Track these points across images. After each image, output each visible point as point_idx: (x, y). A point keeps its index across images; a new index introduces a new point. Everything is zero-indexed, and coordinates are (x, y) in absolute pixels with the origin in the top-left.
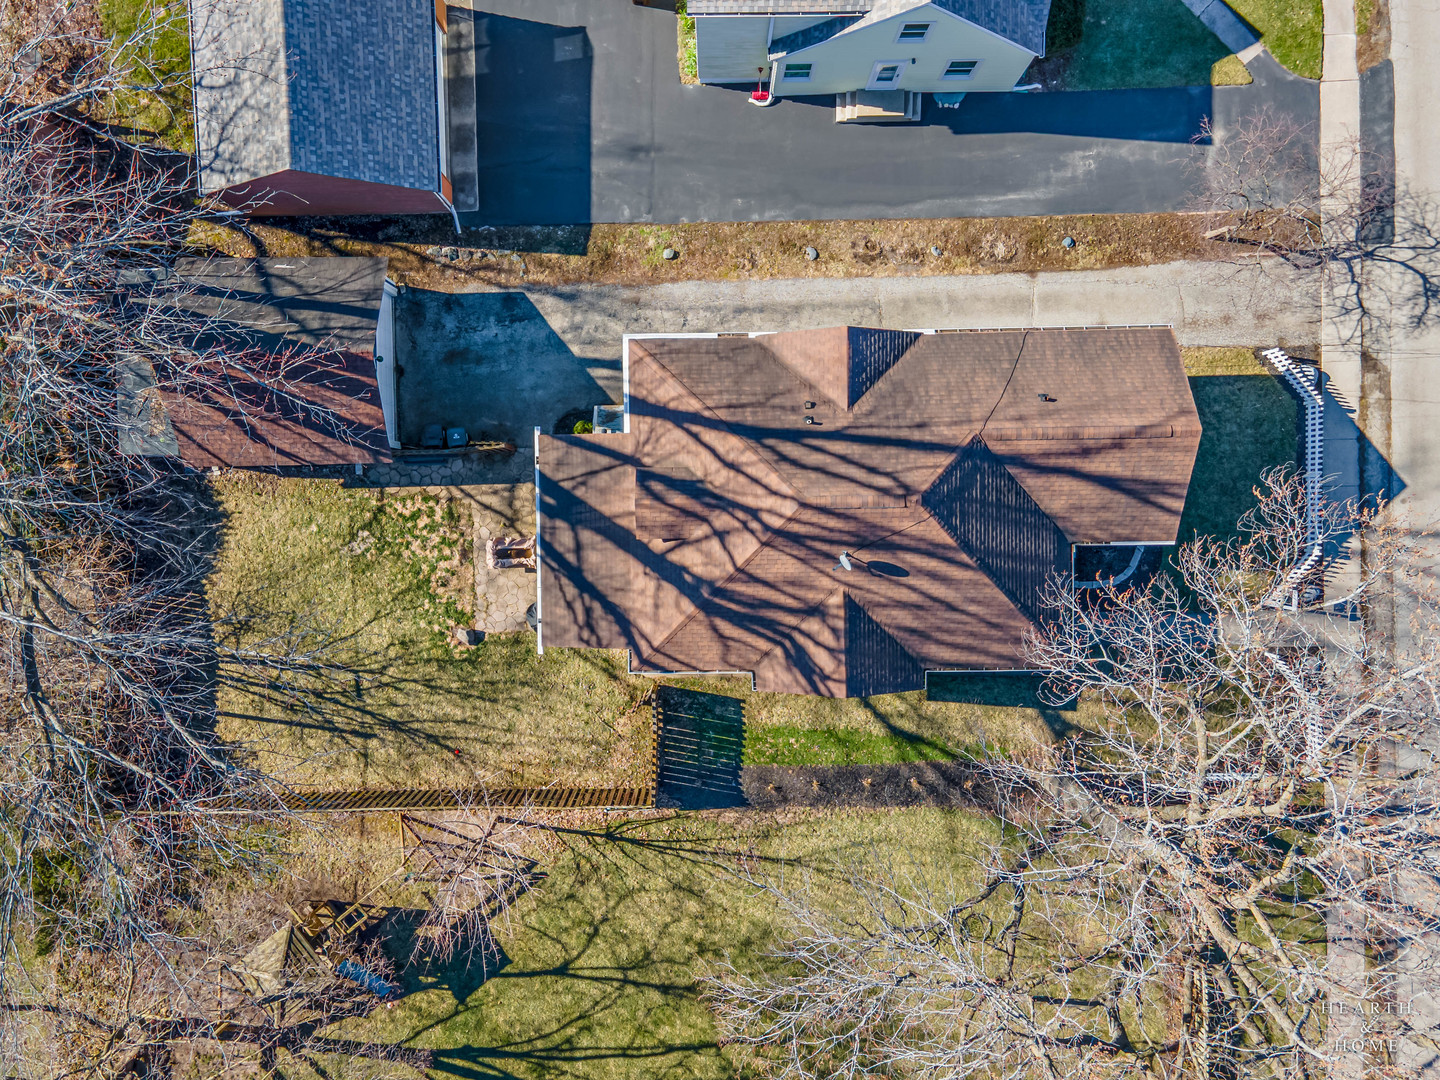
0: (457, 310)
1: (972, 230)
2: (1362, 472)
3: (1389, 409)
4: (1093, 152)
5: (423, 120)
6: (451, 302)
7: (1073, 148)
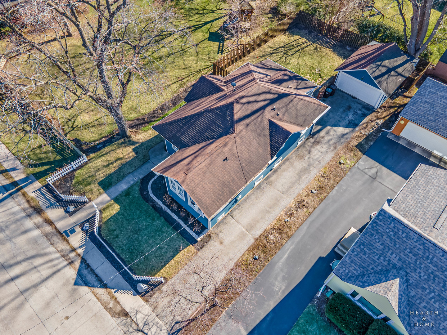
0: (361, 115)
1: (285, 236)
2: (97, 276)
3: (102, 305)
4: (280, 293)
5: (424, 122)
6: (365, 116)
7: (287, 287)
